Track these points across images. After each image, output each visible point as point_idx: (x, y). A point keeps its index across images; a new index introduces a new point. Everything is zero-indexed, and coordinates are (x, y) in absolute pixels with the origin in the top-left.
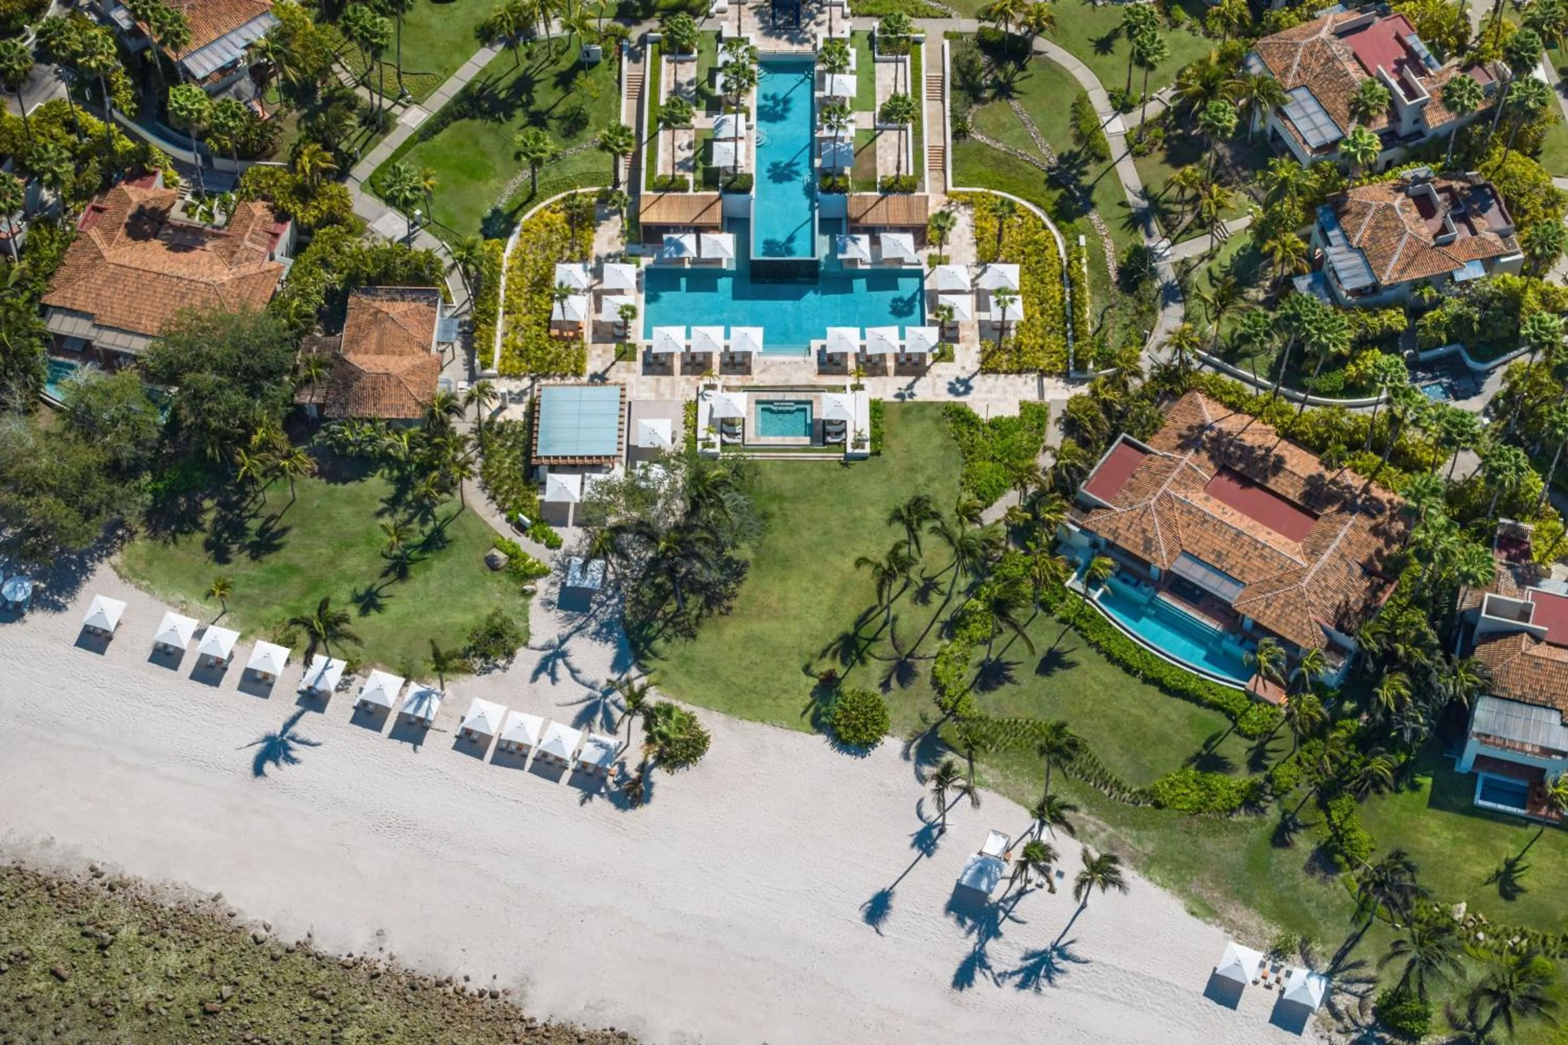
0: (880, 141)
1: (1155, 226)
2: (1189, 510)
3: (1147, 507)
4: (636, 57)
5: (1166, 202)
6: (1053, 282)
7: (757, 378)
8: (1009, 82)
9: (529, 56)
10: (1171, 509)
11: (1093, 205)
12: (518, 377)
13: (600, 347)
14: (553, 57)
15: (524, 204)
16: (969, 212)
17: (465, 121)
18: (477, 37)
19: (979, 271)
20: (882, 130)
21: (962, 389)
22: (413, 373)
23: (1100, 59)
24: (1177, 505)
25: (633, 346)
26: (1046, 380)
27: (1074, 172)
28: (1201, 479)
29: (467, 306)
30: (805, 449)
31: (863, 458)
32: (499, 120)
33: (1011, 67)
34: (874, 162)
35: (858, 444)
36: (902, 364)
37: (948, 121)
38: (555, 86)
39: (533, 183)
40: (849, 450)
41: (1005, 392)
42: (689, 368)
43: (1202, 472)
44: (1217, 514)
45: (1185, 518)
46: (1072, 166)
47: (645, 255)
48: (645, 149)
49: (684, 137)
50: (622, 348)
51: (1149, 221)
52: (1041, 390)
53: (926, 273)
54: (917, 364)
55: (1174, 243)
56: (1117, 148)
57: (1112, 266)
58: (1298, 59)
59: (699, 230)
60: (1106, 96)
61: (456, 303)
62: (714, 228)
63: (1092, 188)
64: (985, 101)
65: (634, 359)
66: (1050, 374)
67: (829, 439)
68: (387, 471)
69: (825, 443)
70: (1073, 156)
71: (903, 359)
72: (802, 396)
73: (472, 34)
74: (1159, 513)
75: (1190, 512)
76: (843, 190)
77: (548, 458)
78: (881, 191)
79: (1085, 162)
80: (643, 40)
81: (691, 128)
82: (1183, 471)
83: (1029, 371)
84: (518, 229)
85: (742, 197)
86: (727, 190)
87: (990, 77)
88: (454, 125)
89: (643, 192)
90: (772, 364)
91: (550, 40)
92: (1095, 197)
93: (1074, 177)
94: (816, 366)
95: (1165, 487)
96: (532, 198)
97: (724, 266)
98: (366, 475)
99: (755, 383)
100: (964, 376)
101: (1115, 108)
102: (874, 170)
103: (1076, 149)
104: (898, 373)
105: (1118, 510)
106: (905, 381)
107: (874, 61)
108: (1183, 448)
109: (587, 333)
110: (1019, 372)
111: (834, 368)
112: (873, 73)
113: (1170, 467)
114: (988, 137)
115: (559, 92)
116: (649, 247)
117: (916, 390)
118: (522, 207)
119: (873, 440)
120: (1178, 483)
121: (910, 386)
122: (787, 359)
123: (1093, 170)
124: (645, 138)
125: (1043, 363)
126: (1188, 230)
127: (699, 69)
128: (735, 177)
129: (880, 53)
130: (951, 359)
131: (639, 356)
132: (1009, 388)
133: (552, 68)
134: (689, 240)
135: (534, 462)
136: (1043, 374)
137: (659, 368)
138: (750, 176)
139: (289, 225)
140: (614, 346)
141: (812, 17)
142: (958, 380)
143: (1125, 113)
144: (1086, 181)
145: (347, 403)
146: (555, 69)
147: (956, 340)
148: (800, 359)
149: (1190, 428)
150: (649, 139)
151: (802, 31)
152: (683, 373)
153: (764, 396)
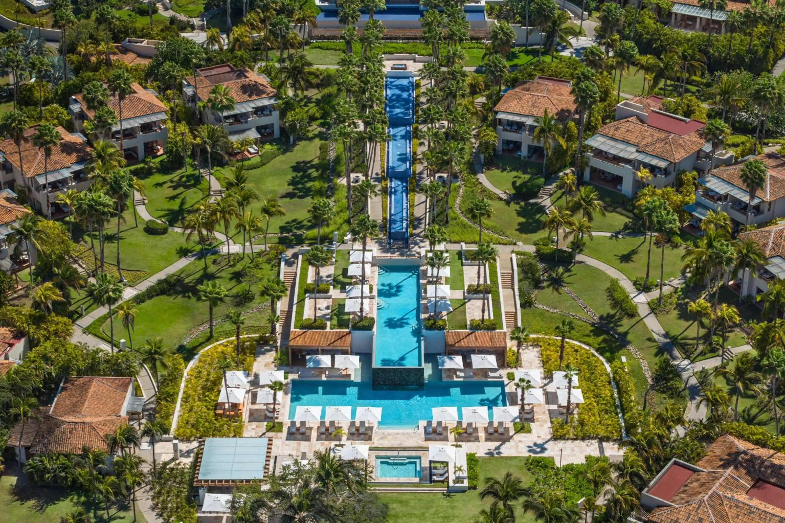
0: (467, 305)
1: (676, 353)
2: (737, 504)
3: (701, 502)
4: (289, 264)
5: (682, 339)
6: (604, 386)
7: (376, 441)
8: (560, 278)
9: (214, 262)
10: (722, 504)
11: (629, 343)
12: (188, 440)
13: (254, 425)
14: (232, 263)
15: (203, 343)
16: (536, 349)
17: (163, 297)
18: (178, 253)
19: (546, 381)
20: (470, 300)
21: (539, 450)
22: (104, 424)
23: (624, 265)
24: (726, 502)
25: (281, 424)
26: (604, 444)
27: (612, 325)
28: (742, 486)
29: (153, 399)
30: (414, 485)
31: (463, 491)
32: (189, 297)
33: (561, 270)
34: (465, 315)
35: (459, 480)
36: (491, 434)
37: (517, 298)
38: (231, 279)
39: (211, 332)
40: (451, 484)
41: (573, 451)
42: (324, 436)
43: (743, 482)
44: (762, 507)
45: (734, 511)
46: (610, 322)
47: (292, 372)
48: (295, 307)
49: (323, 303)
50: (271, 424)
51: (672, 350)
52: (602, 450)
53: (506, 383)
54: (502, 434)
55: (692, 362)
56: (643, 311)
57: (648, 375)
58: (771, 240)
59: (333, 353)
60: (631, 284)
61: (145, 397)
62: (344, 352)
63: (626, 333)
64: (543, 288)
65: (281, 431)
66: (607, 439)
67: (435, 478)
68: (76, 497)
69: (431, 481)
70: (610, 317)
71: (491, 430)
72: (413, 454)
73: (174, 252)
74: (712, 507)
75: (737, 507)
76: (442, 328)
77: (206, 481)
78: (470, 329)
79: (620, 319)
80: (295, 256)
81: (329, 297)
82: (727, 479)
83: (590, 438)
84: (197, 357)
85: (367, 333)
86: (356, 327)
87: (546, 275)
88: (156, 298)
89: (292, 329)
90: (389, 434)
91: (229, 255)
92: (629, 337)
93: (612, 328)
94: (423, 436)
95: (714, 488)
96: (209, 339)
97: (352, 378)
98: (58, 500)
99: (375, 445)
100: (540, 442)
101: (638, 290)
102: (465, 320)
103: (612, 312)
104: (487, 440)
105: (676, 506)
106: (492, 445)
107: (462, 265)
108: (725, 465)
109: (245, 416)
110: (583, 439)
111: (438, 437)
112: (462, 271)
113: (716, 478)
114: (548, 306)
115: (234, 283)
116: (295, 368)
117: (502, 450)
118: (201, 345)
119: (469, 478)
120: (724, 487)
121: (498, 448)
122: (402, 431)
123: (626, 324)
124: (295, 301)
125: (602, 434)
126: (703, 353)
127: (336, 269)
128: (362, 318)
129: (466, 259)
130: (529, 431)
131: (285, 429)
132: (576, 449)
133: (230, 269)
134: (325, 360)
135: (195, 484)
136: (601, 440)
137: (300, 437)
138: (373, 319)
139: (23, 341)
140: (265, 423)
141: (416, 244)
142: (535, 444)
143: (645, 292)
144: (621, 330)
145: (49, 443)
146: (232, 270)
147: (532, 420)
148: (411, 431)
149: (729, 455)
150: (298, 302)
151: (409, 250)
152: (318, 439)
153: (383, 453)
